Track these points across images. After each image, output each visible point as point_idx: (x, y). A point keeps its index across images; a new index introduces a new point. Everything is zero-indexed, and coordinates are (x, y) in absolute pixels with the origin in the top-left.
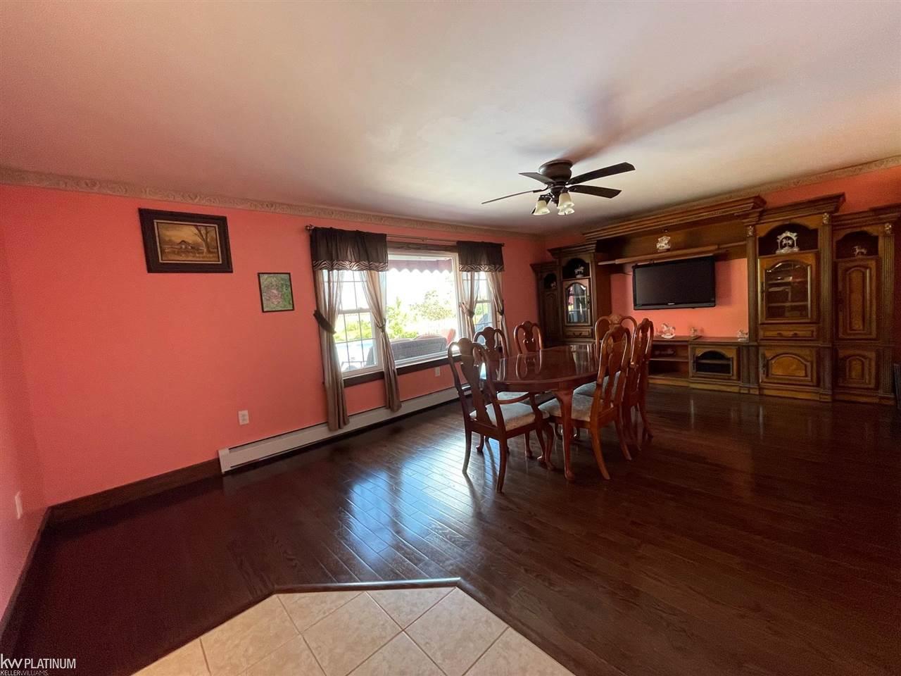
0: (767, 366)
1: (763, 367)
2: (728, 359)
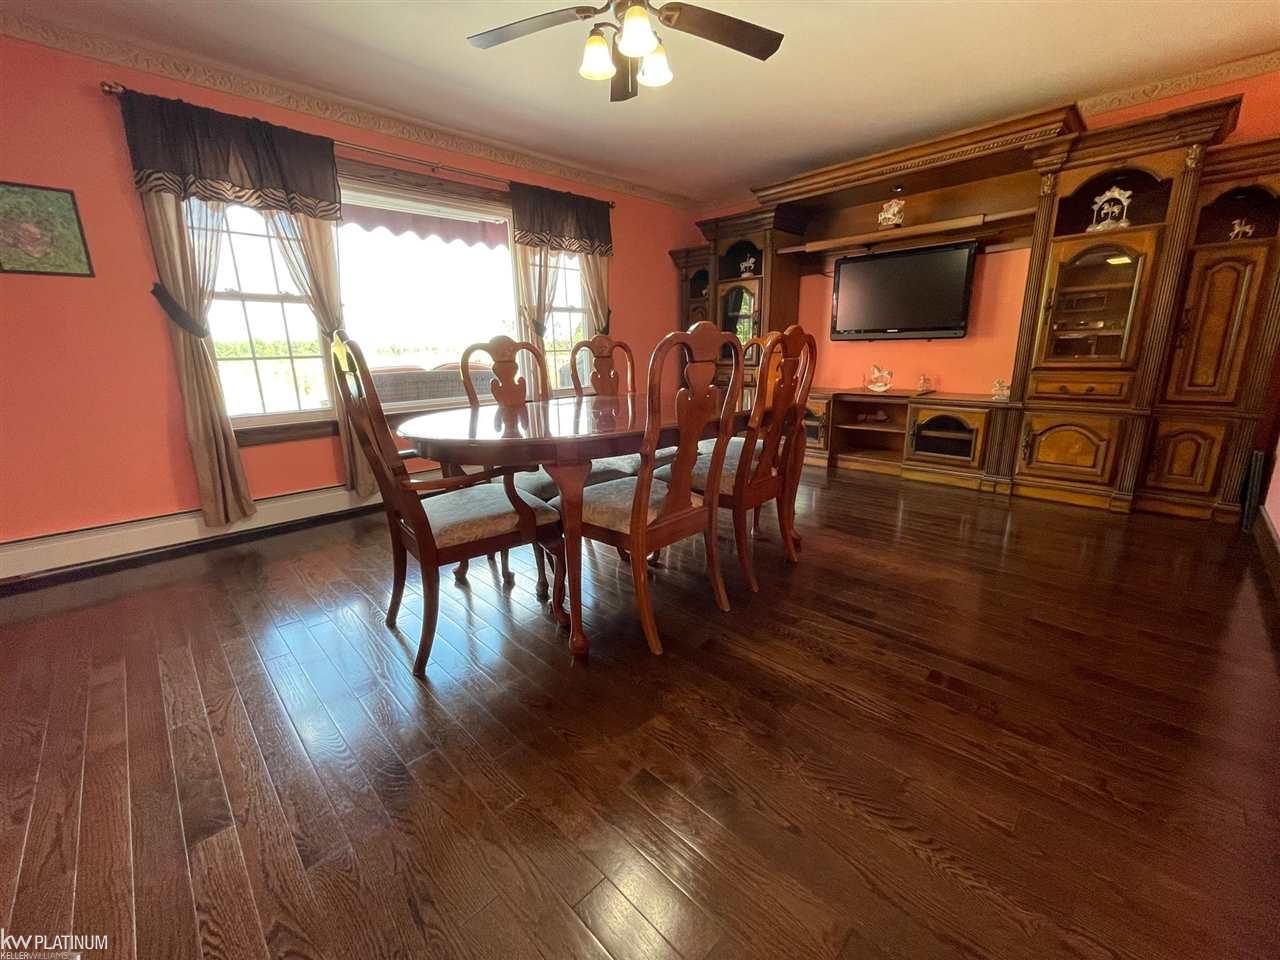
0: (1031, 446)
1: (1026, 447)
2: (970, 431)
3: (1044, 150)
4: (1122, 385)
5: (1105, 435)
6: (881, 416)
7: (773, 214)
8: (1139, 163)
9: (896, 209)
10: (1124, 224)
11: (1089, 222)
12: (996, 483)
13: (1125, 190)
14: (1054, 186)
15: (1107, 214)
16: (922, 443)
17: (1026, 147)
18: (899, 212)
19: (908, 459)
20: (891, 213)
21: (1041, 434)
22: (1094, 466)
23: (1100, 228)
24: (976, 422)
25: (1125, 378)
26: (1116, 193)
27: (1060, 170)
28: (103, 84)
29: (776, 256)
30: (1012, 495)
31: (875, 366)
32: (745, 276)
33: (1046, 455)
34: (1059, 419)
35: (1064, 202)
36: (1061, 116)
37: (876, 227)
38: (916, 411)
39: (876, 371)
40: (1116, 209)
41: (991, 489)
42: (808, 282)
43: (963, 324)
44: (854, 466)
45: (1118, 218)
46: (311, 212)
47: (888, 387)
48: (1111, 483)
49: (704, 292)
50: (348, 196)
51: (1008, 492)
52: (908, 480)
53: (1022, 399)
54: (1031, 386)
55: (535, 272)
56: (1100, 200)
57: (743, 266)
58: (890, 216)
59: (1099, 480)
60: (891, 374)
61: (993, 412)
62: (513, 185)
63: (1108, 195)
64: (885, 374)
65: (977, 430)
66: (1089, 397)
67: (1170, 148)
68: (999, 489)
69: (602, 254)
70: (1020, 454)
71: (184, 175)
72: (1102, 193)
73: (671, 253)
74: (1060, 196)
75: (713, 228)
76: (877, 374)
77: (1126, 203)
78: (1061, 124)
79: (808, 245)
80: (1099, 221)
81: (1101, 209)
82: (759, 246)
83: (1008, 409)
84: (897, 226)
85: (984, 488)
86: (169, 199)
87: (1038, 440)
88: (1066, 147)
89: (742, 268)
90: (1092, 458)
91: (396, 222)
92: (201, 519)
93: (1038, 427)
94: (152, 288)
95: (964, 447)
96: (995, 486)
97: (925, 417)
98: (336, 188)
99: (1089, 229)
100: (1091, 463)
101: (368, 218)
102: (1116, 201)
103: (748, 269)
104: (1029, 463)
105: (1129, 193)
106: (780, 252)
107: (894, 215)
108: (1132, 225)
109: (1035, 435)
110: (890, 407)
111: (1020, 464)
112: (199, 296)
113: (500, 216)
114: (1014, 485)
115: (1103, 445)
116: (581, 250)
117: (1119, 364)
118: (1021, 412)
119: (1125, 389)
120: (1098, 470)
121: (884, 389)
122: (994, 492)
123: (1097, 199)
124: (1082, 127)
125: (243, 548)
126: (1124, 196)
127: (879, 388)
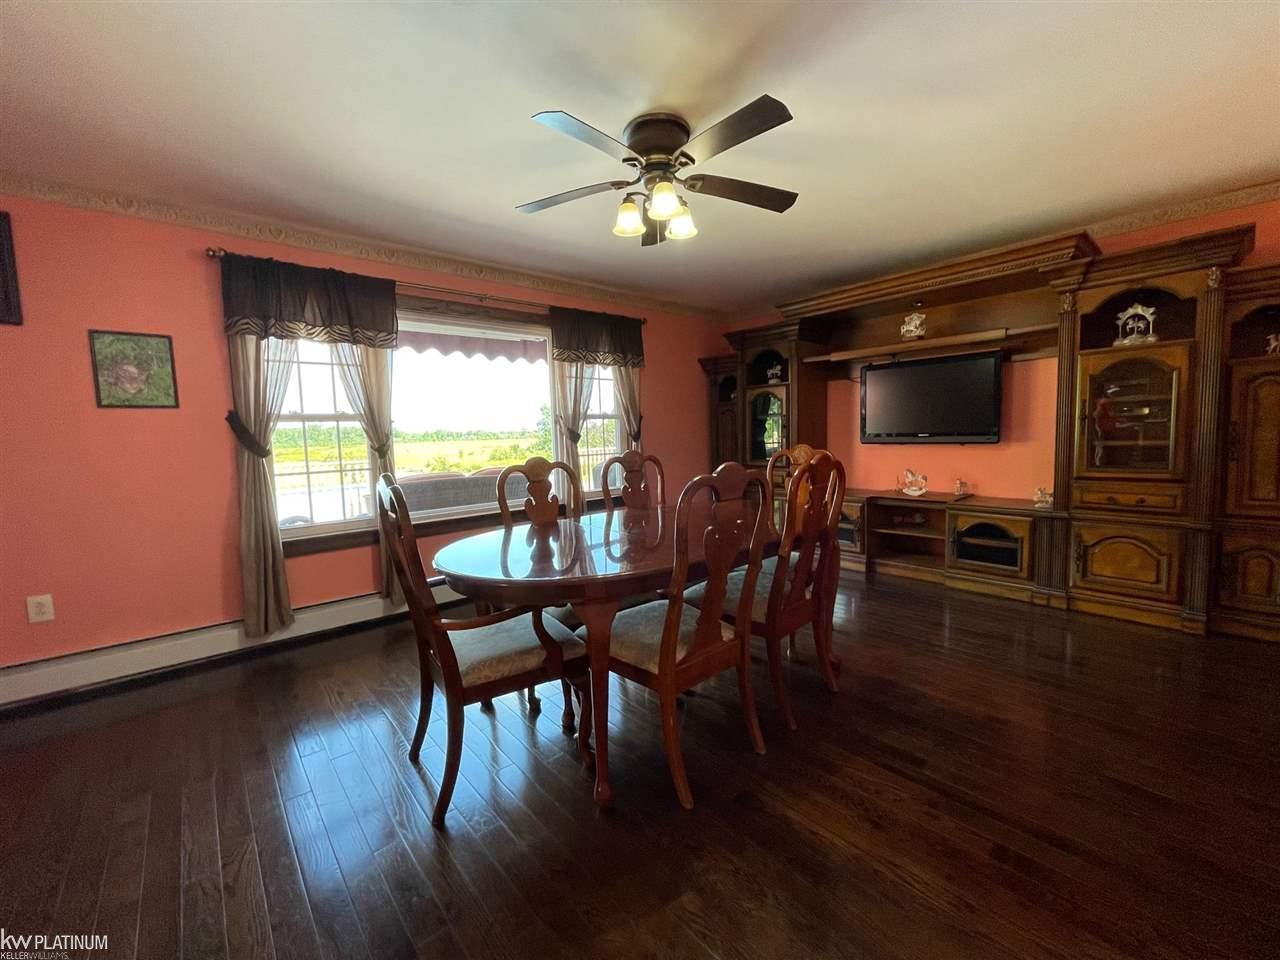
0: (1084, 557)
1: (1078, 559)
2: (1016, 540)
3: (1059, 273)
4: (1175, 497)
5: (1164, 550)
6: (918, 519)
7: (797, 327)
8: (1159, 283)
9: (918, 323)
10: (1151, 339)
11: (1116, 336)
12: (1050, 597)
13: (1149, 306)
14: (1074, 303)
15: (1132, 330)
16: (965, 552)
17: (1040, 270)
18: (921, 324)
19: (950, 567)
20: (913, 326)
21: (1094, 545)
22: (1158, 581)
23: (1127, 342)
24: (1020, 531)
25: (1176, 490)
26: (1139, 310)
27: (1079, 289)
28: (209, 250)
29: (801, 363)
30: (1069, 610)
31: (909, 470)
32: (772, 382)
33: (1102, 568)
34: (1109, 530)
35: (1084, 317)
36: (1072, 243)
37: (900, 339)
38: (955, 518)
39: (910, 475)
40: (1141, 325)
41: (1044, 602)
42: (835, 387)
43: (996, 429)
44: (894, 571)
45: (1145, 332)
46: (370, 343)
47: (924, 491)
48: (1180, 601)
49: (732, 396)
50: (405, 324)
51: (1064, 606)
52: (953, 589)
53: (1067, 508)
54: (1076, 494)
55: (571, 385)
56: (1123, 316)
57: (770, 373)
58: (912, 328)
59: (1166, 597)
60: (925, 478)
61: (1037, 521)
62: (553, 309)
63: (1131, 311)
64: (920, 478)
65: (1022, 539)
66: (1140, 508)
67: (1187, 270)
68: (1054, 603)
69: (634, 365)
70: (1073, 567)
71: (265, 318)
72: (1124, 309)
73: (699, 360)
74: (1080, 314)
75: (740, 339)
76: (910, 478)
77: (1151, 319)
78: (1073, 250)
79: (833, 354)
80: (1126, 335)
81: (1125, 324)
82: (785, 355)
83: (1053, 519)
84: (920, 338)
85: (1036, 601)
86: (251, 340)
87: (1090, 551)
88: (1082, 269)
89: (769, 374)
90: (1154, 574)
91: (445, 344)
92: (242, 630)
93: (1089, 538)
94: (226, 414)
95: (1010, 557)
96: (1048, 599)
97: (964, 524)
98: (394, 318)
99: (1117, 343)
100: (1153, 579)
101: (419, 341)
102: (1141, 318)
103: (774, 376)
104: (1084, 575)
105: (1152, 310)
106: (807, 360)
107: (916, 328)
108: (1161, 340)
109: (1086, 547)
110: (927, 511)
111: (1074, 576)
112: (264, 420)
113: (542, 335)
114: (1069, 599)
115: (1164, 561)
116: (615, 362)
117: (1168, 476)
118: (1068, 522)
119: (1179, 502)
120: (1163, 586)
121: (920, 493)
122: (1048, 606)
123: (1120, 315)
124: (1096, 251)
125: (278, 658)
126: (1148, 313)
127: (914, 492)
